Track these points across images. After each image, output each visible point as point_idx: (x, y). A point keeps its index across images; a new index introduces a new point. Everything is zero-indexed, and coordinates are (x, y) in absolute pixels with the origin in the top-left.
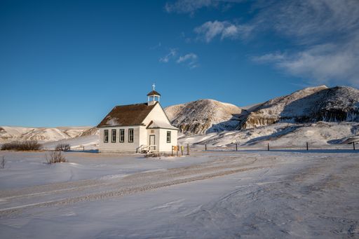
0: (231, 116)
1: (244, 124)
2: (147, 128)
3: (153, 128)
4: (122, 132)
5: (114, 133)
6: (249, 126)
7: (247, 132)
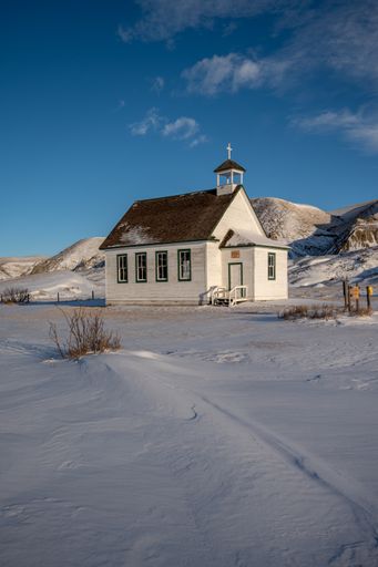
0: (314, 229)
1: (345, 242)
2: (222, 246)
3: (236, 246)
4: (162, 259)
5: (142, 259)
6: (355, 246)
7: (357, 256)
